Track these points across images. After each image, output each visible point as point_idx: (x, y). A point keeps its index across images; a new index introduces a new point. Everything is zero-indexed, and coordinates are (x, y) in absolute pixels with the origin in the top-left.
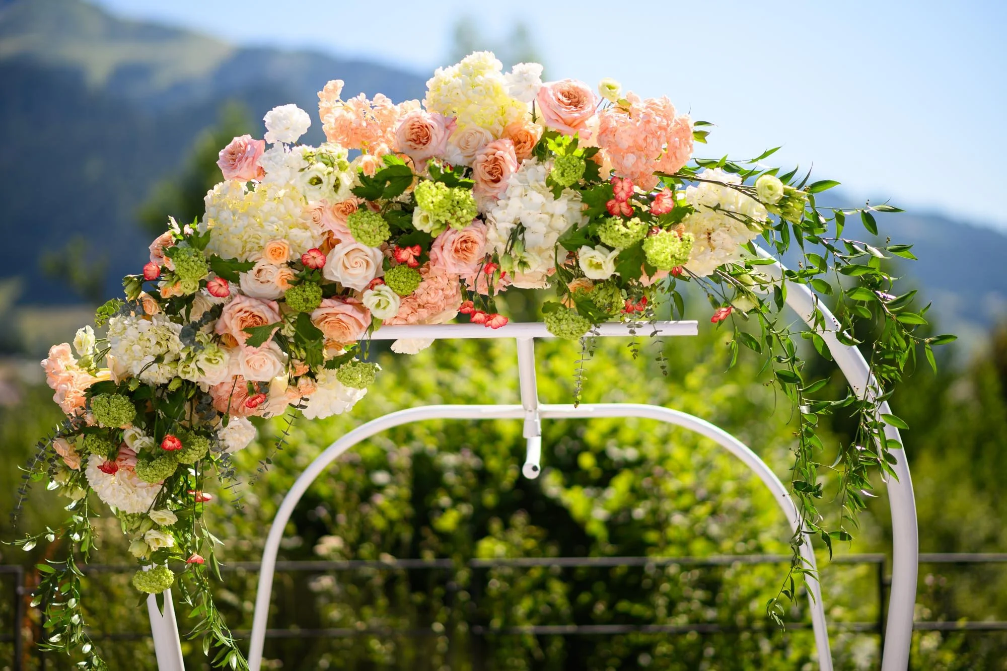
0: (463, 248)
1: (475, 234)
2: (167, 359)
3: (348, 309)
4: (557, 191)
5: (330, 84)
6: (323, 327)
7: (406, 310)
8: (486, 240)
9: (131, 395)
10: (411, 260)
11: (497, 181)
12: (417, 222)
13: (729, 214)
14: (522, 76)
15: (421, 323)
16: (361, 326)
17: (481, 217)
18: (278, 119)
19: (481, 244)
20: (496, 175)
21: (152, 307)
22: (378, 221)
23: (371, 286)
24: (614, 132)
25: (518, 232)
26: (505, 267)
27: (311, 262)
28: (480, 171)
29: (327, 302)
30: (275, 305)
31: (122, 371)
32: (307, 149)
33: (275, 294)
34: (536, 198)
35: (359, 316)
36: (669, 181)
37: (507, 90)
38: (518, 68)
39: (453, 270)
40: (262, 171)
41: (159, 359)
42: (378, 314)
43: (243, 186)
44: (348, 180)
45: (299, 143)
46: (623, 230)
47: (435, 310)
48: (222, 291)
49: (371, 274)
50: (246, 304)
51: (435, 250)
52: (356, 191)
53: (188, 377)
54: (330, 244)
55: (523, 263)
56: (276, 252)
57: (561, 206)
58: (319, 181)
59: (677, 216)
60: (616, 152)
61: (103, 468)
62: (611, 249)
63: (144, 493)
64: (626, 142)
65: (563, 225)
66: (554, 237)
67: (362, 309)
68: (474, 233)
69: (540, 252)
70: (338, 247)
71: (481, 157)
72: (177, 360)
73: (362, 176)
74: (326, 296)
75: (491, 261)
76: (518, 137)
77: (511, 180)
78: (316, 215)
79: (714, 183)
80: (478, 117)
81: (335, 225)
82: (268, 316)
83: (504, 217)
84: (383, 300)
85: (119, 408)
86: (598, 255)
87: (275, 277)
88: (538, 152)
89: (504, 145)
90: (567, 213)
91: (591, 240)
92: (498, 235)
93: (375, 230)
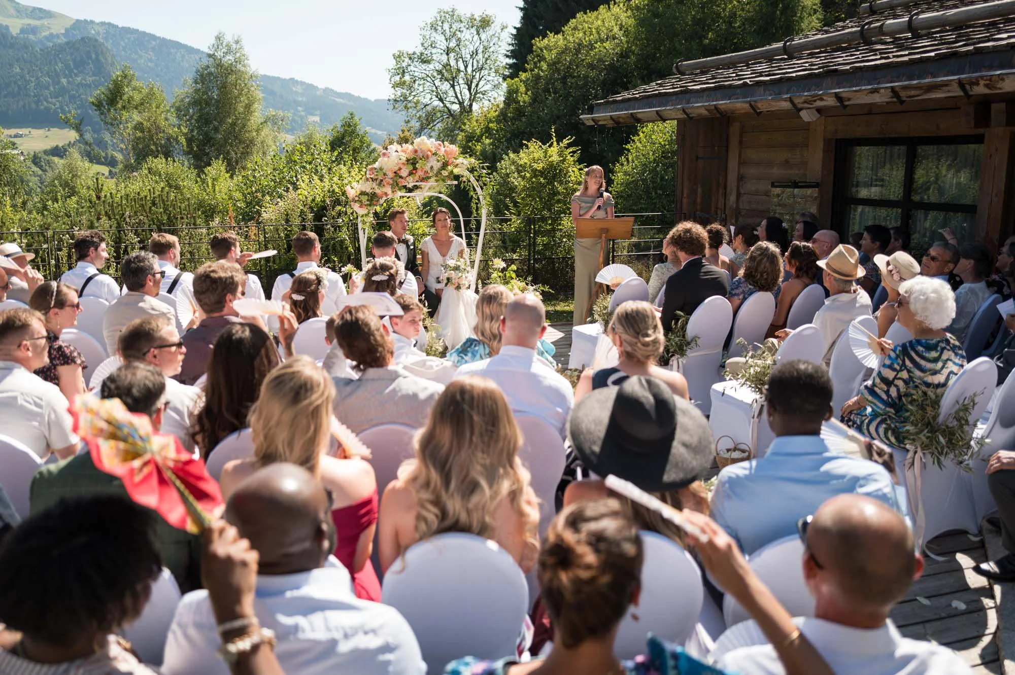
0: (422, 169)
1: (424, 168)
2: (372, 188)
3: (403, 180)
4: (438, 161)
6: (399, 183)
7: (413, 181)
11: (428, 159)
13: (464, 164)
14: (432, 142)
20: (428, 157)
22: (409, 165)
23: (407, 176)
24: (447, 151)
25: (432, 168)
26: (429, 172)
27: (398, 172)
28: (425, 157)
29: (400, 179)
30: (392, 179)
33: (391, 177)
34: (435, 162)
35: (405, 181)
37: (429, 143)
39: (420, 173)
40: (388, 157)
43: (386, 159)
44: (405, 159)
45: (395, 152)
46: (450, 168)
48: (384, 177)
49: (407, 174)
50: (388, 179)
51: (418, 170)
52: (406, 161)
53: (375, 192)
54: (400, 169)
56: (392, 171)
58: (398, 159)
60: (447, 154)
61: (359, 207)
63: (365, 211)
64: (449, 153)
66: (437, 168)
69: (435, 170)
70: (402, 170)
71: (426, 155)
72: (374, 189)
73: (407, 158)
75: (426, 172)
76: (431, 151)
77: (431, 159)
78: (398, 164)
79: (461, 160)
80: (424, 148)
81: (402, 166)
82: (391, 182)
83: (429, 165)
84: (410, 179)
85: (366, 197)
86: (445, 172)
87: (391, 175)
88: (435, 154)
89: (429, 153)
90: (439, 165)
91: (444, 169)
92: (427, 168)
93: (411, 168)
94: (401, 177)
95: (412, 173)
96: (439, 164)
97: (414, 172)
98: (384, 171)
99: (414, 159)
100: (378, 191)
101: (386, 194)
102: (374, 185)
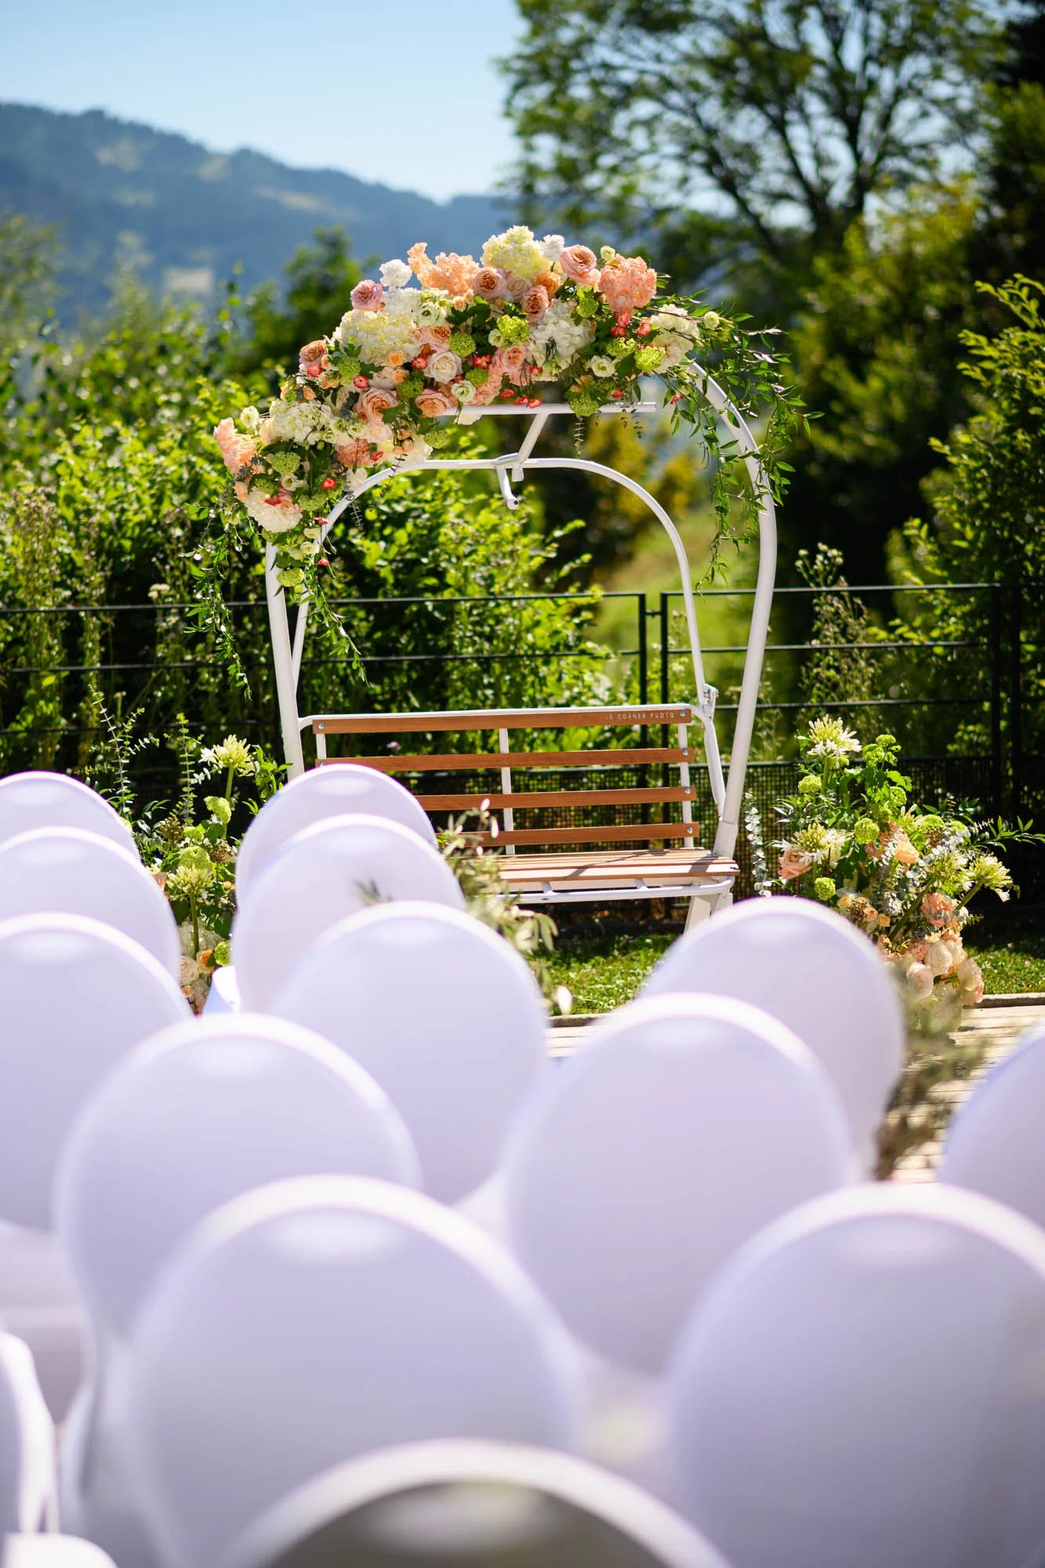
1: (521, 347)
2: (319, 428)
3: (439, 395)
4: (577, 319)
5: (417, 246)
6: (422, 407)
8: (527, 350)
10: (484, 364)
11: (536, 313)
12: (491, 339)
13: (681, 334)
14: (553, 245)
15: (477, 404)
16: (445, 405)
18: (392, 270)
19: (524, 352)
20: (535, 307)
21: (310, 394)
22: (470, 340)
23: (453, 381)
24: (612, 282)
25: (551, 346)
27: (418, 365)
28: (527, 305)
29: (427, 391)
30: (394, 393)
31: (274, 436)
32: (412, 291)
33: (391, 385)
34: (564, 324)
35: (446, 401)
36: (638, 312)
37: (541, 253)
38: (548, 238)
39: (503, 371)
41: (314, 429)
42: (462, 399)
43: (370, 314)
44: (444, 312)
45: (408, 285)
46: (625, 346)
47: (485, 396)
48: (363, 384)
49: (454, 373)
50: (378, 393)
51: (496, 358)
52: (449, 319)
53: (329, 441)
54: (427, 353)
56: (395, 359)
57: (579, 330)
58: (427, 313)
59: (652, 336)
60: (612, 294)
61: (267, 501)
62: (613, 358)
63: (291, 518)
64: (619, 288)
65: (579, 342)
66: (572, 350)
67: (448, 396)
70: (434, 355)
71: (526, 298)
72: (323, 429)
73: (453, 309)
74: (425, 387)
75: (530, 366)
76: (547, 284)
77: (549, 312)
78: (417, 334)
79: (670, 315)
80: (521, 270)
81: (432, 341)
82: (391, 401)
83: (542, 337)
84: (466, 391)
85: (293, 461)
86: (604, 362)
87: (392, 374)
88: (562, 294)
89: (541, 290)
90: (583, 334)
91: (601, 352)
92: (534, 349)
93: (468, 346)
94: (431, 384)
95: (475, 366)
97: (482, 362)
98: (364, 357)
99: (481, 312)
100: (341, 439)
101: (373, 449)
102: (327, 416)
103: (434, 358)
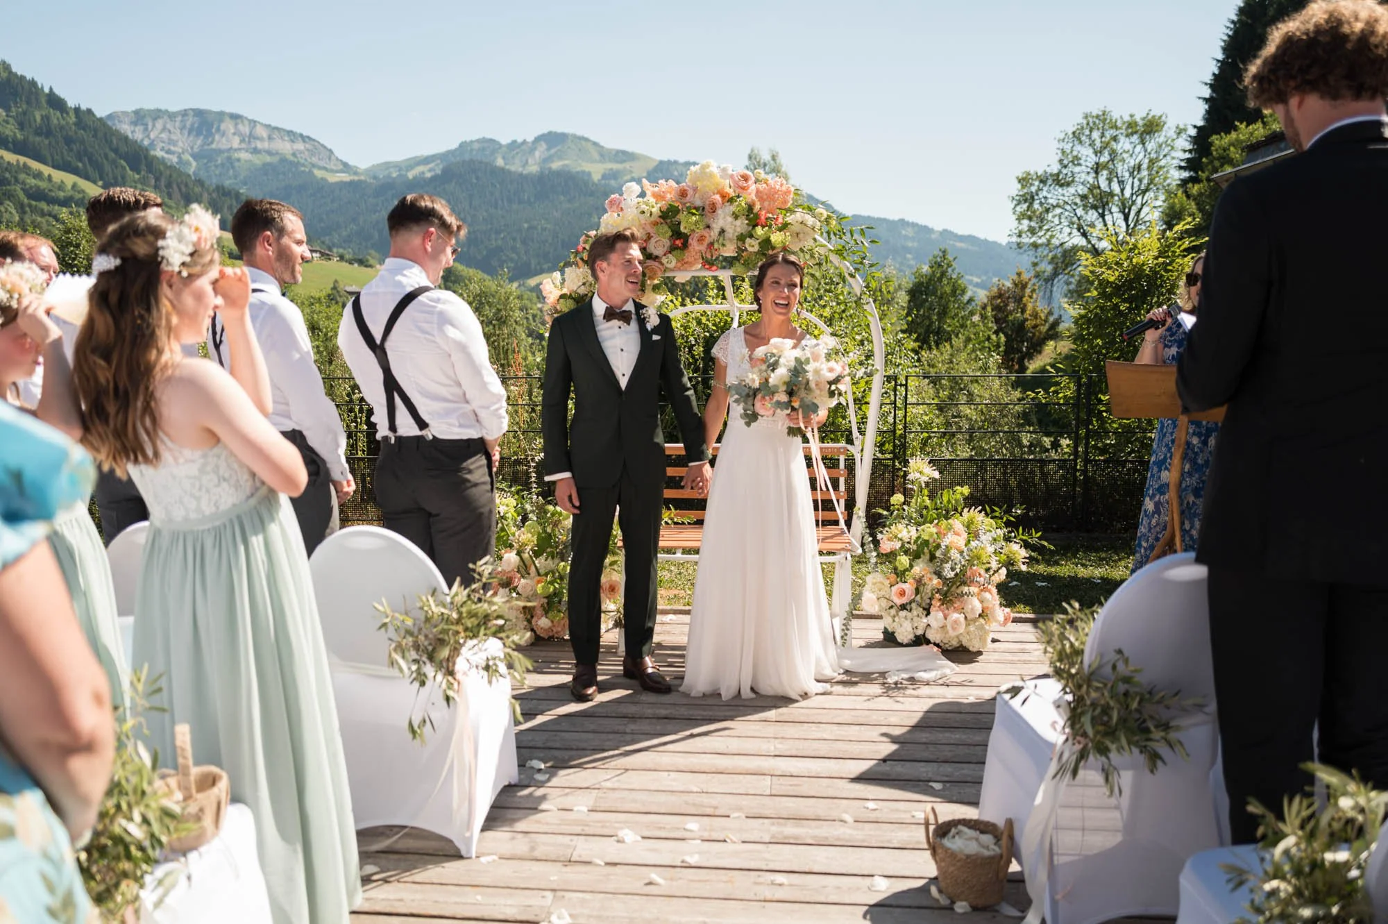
0: (701, 239)
1: (707, 235)
3: (656, 264)
4: (736, 217)
7: (679, 264)
8: (709, 236)
9: (573, 298)
10: (680, 244)
11: (714, 212)
12: (682, 229)
13: (805, 225)
14: (724, 169)
15: (686, 270)
16: (662, 270)
17: (708, 227)
18: (627, 188)
20: (714, 208)
21: (580, 263)
22: (666, 228)
23: (665, 255)
24: (760, 193)
25: (722, 232)
26: (716, 246)
28: (707, 208)
31: (570, 289)
32: (641, 199)
34: (729, 219)
35: (662, 267)
36: (784, 212)
37: (718, 175)
38: (723, 166)
39: (697, 248)
40: (622, 209)
41: (584, 284)
42: (668, 266)
43: (616, 215)
44: (655, 210)
45: (638, 196)
46: (762, 231)
47: (691, 264)
49: (665, 249)
51: (690, 240)
52: (659, 216)
54: (651, 237)
55: (723, 245)
58: (643, 212)
59: (784, 227)
60: (761, 199)
62: (758, 239)
64: (765, 197)
65: (739, 230)
66: (736, 235)
67: (663, 264)
68: (705, 233)
69: (731, 240)
70: (653, 238)
71: (708, 203)
73: (660, 210)
75: (712, 244)
76: (722, 194)
77: (719, 212)
79: (800, 213)
80: (707, 186)
81: (649, 229)
83: (716, 227)
84: (672, 260)
86: (753, 241)
88: (731, 201)
89: (717, 198)
90: (741, 225)
91: (751, 236)
92: (714, 233)
93: (671, 233)
95: (676, 247)
96: (738, 222)
97: (678, 243)
99: (675, 211)
103: (653, 241)
